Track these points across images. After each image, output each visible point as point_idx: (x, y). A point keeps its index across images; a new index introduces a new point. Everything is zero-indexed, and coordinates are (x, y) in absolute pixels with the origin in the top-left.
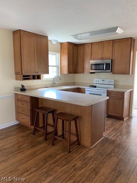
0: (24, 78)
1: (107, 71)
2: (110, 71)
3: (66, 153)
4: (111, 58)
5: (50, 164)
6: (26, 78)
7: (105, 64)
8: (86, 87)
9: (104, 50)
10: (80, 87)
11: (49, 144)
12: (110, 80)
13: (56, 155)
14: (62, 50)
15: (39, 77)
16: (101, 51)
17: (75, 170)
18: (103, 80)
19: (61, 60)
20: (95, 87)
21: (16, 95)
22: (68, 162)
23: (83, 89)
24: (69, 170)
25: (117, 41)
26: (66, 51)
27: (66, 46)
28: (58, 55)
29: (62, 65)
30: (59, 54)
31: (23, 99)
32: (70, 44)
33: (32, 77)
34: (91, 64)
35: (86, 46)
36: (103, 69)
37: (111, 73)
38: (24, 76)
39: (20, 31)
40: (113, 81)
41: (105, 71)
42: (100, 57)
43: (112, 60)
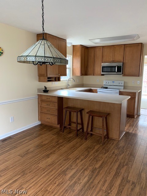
0: (48, 79)
1: (118, 73)
2: (121, 73)
3: (101, 145)
4: (122, 61)
5: (94, 153)
6: (50, 80)
7: (117, 67)
8: (98, 89)
9: (115, 54)
10: (92, 88)
11: (82, 139)
12: (120, 82)
13: (93, 147)
14: (74, 52)
15: (59, 80)
16: (112, 54)
17: (116, 155)
18: (113, 81)
19: (73, 62)
20: (107, 88)
21: (40, 96)
22: (107, 151)
23: (94, 90)
24: (111, 156)
25: (128, 45)
26: (79, 54)
27: (79, 49)
28: (70, 57)
29: (74, 67)
30: (72, 56)
31: (49, 99)
32: (82, 46)
33: (54, 79)
34: (102, 66)
35: (97, 49)
36: (114, 71)
37: (122, 75)
38: (48, 78)
39: (46, 35)
40: (123, 82)
41: (117, 74)
42: (111, 60)
43: (123, 63)
